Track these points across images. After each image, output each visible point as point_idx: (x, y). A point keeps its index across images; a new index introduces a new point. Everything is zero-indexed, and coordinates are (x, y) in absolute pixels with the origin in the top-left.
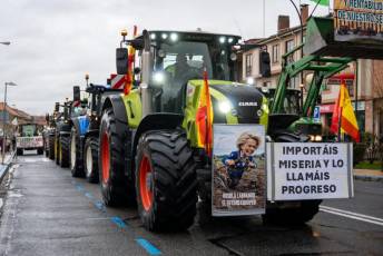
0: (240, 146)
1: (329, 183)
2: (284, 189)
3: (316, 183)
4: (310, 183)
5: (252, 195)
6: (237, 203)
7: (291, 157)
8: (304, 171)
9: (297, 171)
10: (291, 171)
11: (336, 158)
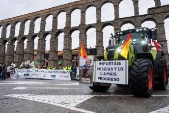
0: (86, 63)
1: (116, 77)
2: (99, 78)
3: (111, 77)
4: (108, 76)
5: (89, 79)
6: (85, 81)
7: (101, 66)
8: (106, 72)
9: (103, 72)
10: (101, 71)
11: (120, 67)
